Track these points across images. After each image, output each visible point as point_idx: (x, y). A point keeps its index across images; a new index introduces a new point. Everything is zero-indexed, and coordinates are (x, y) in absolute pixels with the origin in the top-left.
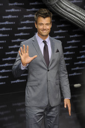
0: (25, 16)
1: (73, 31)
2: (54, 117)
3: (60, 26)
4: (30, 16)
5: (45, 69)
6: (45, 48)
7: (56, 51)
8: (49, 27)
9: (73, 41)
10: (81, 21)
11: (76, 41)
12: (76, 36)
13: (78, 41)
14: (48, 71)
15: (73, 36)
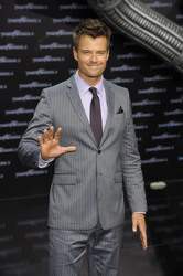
0: (49, 34)
1: (152, 67)
2: (109, 252)
3: (124, 56)
4: (61, 33)
5: (93, 149)
6: (93, 102)
7: (116, 110)
8: (103, 58)
9: (151, 90)
10: (169, 46)
11: (157, 91)
12: (157, 78)
13: (161, 90)
14: (99, 152)
15: (150, 79)
